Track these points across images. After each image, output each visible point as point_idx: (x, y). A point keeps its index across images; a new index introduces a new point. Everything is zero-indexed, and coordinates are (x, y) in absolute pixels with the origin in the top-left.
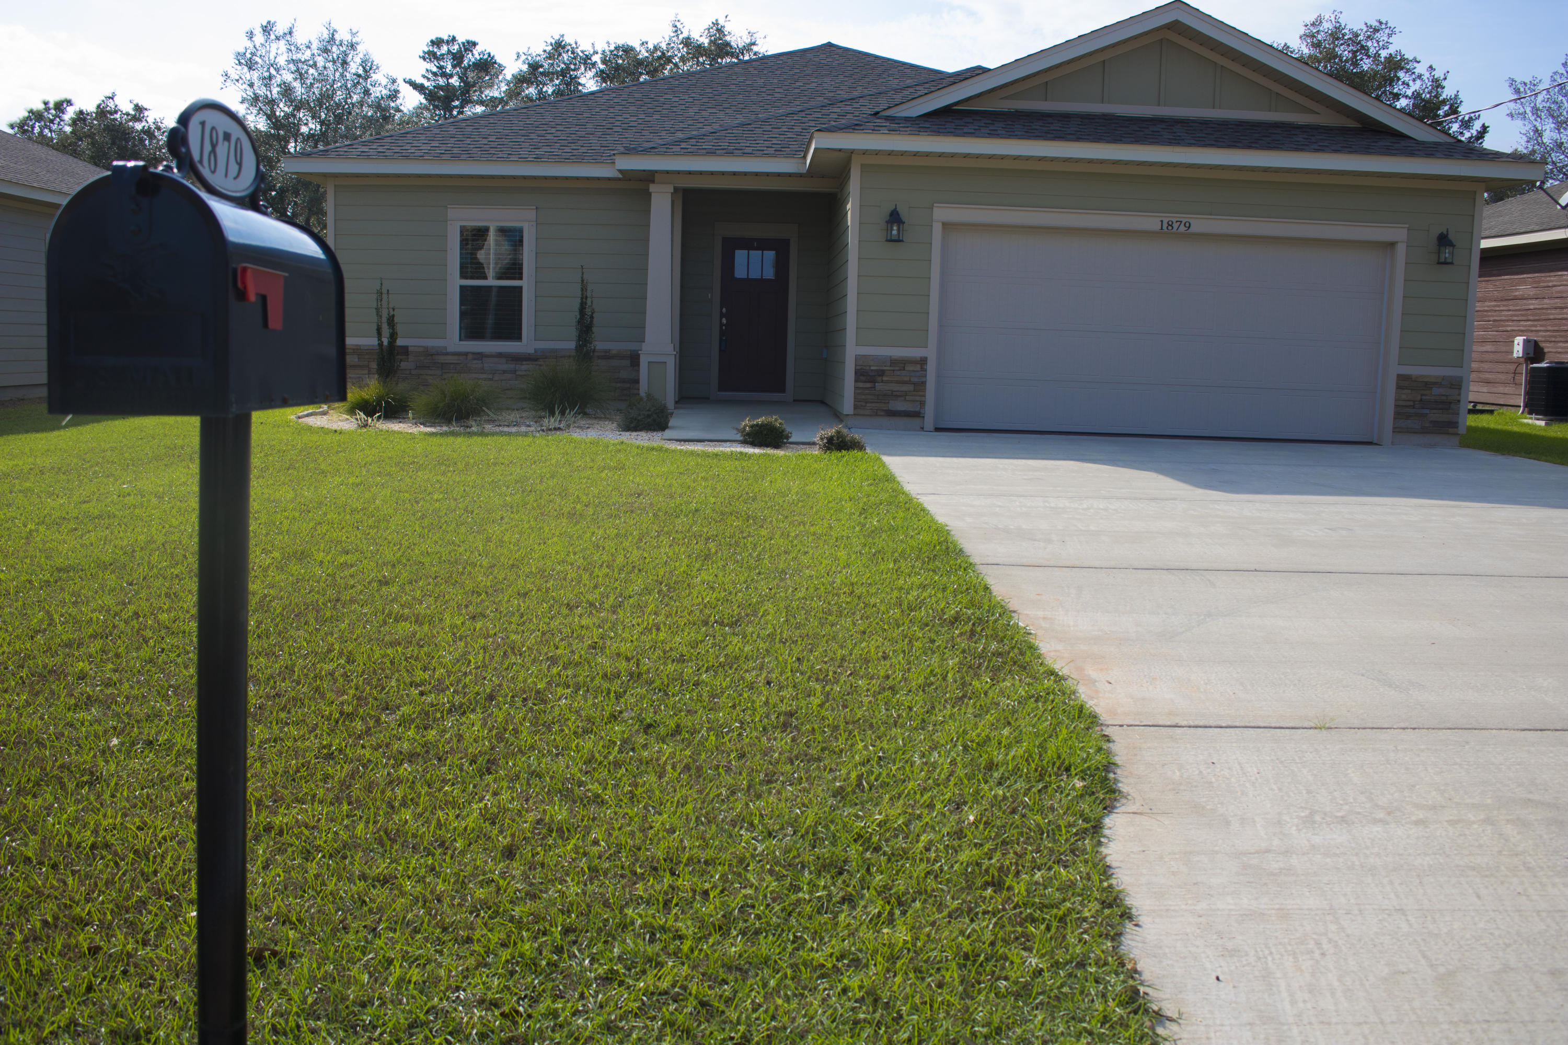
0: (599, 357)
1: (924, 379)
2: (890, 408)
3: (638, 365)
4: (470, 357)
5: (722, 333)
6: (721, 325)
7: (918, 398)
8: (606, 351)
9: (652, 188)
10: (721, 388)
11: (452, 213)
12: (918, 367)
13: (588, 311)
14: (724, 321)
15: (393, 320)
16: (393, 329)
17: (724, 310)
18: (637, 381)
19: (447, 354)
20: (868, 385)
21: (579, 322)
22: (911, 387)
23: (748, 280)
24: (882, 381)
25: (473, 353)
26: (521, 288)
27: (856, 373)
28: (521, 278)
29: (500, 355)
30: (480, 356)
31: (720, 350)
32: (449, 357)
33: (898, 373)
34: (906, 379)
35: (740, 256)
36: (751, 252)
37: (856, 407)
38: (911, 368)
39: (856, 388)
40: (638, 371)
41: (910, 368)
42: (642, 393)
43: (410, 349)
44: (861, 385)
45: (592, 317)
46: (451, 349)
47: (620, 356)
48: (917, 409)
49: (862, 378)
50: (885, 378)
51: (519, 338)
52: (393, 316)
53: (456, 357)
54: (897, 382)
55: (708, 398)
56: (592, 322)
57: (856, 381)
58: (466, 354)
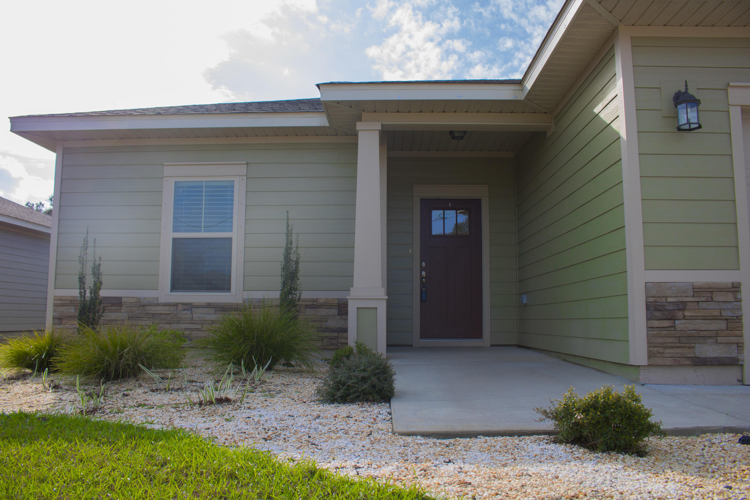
0: (307, 306)
1: (737, 313)
2: (697, 355)
3: (347, 314)
4: (180, 307)
5: (423, 285)
6: (422, 278)
7: (734, 339)
8: (314, 300)
9: (359, 126)
10: (423, 336)
11: (168, 171)
12: (730, 297)
13: (293, 257)
14: (424, 273)
15: (99, 270)
16: (98, 278)
17: (424, 264)
18: (345, 330)
19: (158, 305)
20: (666, 323)
21: (283, 269)
22: (722, 325)
23: (444, 236)
24: (684, 318)
25: (184, 304)
26: (230, 239)
27: (648, 308)
28: (231, 231)
29: (209, 306)
30: (190, 307)
31: (421, 300)
32: (160, 308)
33: (704, 305)
34: (716, 313)
35: (436, 214)
36: (446, 212)
37: (650, 355)
38: (721, 299)
39: (649, 328)
40: (347, 319)
41: (718, 297)
42: (351, 343)
43: (124, 300)
44: (656, 323)
45: (297, 263)
46: (162, 300)
47: (327, 305)
48: (734, 355)
49: (658, 314)
50: (687, 314)
51: (228, 289)
52: (100, 265)
53: (167, 308)
54: (705, 318)
55: (412, 346)
56: (297, 268)
57: (649, 318)
58: (176, 305)
